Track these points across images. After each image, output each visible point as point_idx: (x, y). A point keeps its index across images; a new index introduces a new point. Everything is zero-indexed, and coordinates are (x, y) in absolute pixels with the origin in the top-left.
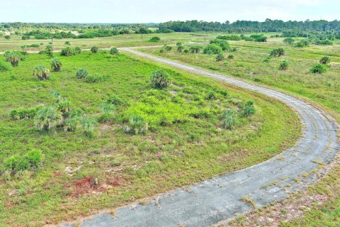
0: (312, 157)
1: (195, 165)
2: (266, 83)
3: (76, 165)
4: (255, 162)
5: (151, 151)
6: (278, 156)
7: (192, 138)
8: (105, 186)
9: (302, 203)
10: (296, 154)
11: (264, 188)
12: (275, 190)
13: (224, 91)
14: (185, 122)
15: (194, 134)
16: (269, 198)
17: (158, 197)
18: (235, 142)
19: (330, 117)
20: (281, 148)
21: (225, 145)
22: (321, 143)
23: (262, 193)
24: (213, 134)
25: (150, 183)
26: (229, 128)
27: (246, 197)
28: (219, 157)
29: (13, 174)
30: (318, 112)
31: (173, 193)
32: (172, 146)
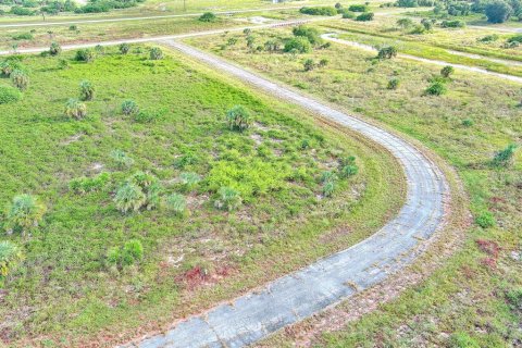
0: (412, 232)
1: (299, 247)
2: (370, 115)
3: (179, 254)
4: (357, 241)
5: (251, 232)
6: (380, 231)
7: (291, 212)
8: (215, 276)
9: (399, 283)
10: (398, 227)
11: (365, 270)
12: (376, 271)
13: (319, 134)
14: (280, 188)
15: (292, 207)
16: (370, 280)
17: (269, 285)
18: (337, 216)
19: (439, 174)
20: (384, 221)
21: (326, 221)
22: (424, 212)
23: (363, 275)
24: (313, 206)
25: (258, 271)
26: (329, 196)
27: (349, 281)
28: (321, 236)
29: (120, 269)
30: (427, 165)
31: (281, 280)
32: (271, 225)
